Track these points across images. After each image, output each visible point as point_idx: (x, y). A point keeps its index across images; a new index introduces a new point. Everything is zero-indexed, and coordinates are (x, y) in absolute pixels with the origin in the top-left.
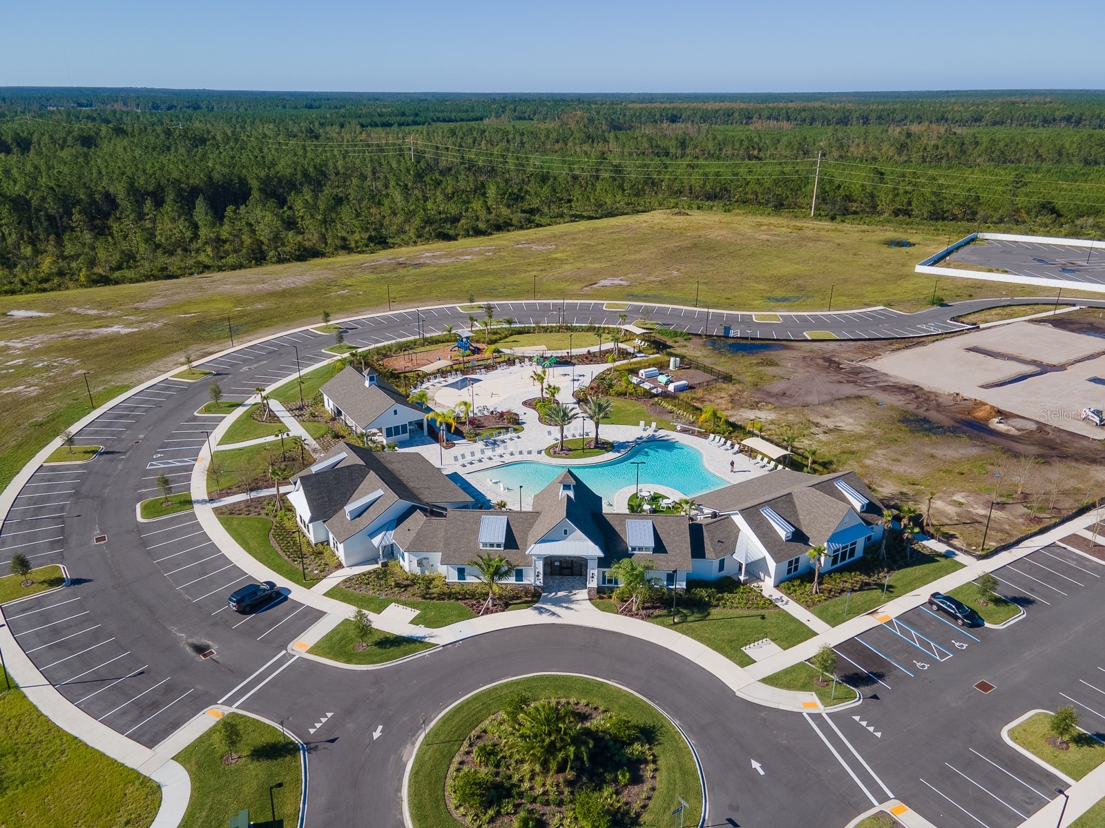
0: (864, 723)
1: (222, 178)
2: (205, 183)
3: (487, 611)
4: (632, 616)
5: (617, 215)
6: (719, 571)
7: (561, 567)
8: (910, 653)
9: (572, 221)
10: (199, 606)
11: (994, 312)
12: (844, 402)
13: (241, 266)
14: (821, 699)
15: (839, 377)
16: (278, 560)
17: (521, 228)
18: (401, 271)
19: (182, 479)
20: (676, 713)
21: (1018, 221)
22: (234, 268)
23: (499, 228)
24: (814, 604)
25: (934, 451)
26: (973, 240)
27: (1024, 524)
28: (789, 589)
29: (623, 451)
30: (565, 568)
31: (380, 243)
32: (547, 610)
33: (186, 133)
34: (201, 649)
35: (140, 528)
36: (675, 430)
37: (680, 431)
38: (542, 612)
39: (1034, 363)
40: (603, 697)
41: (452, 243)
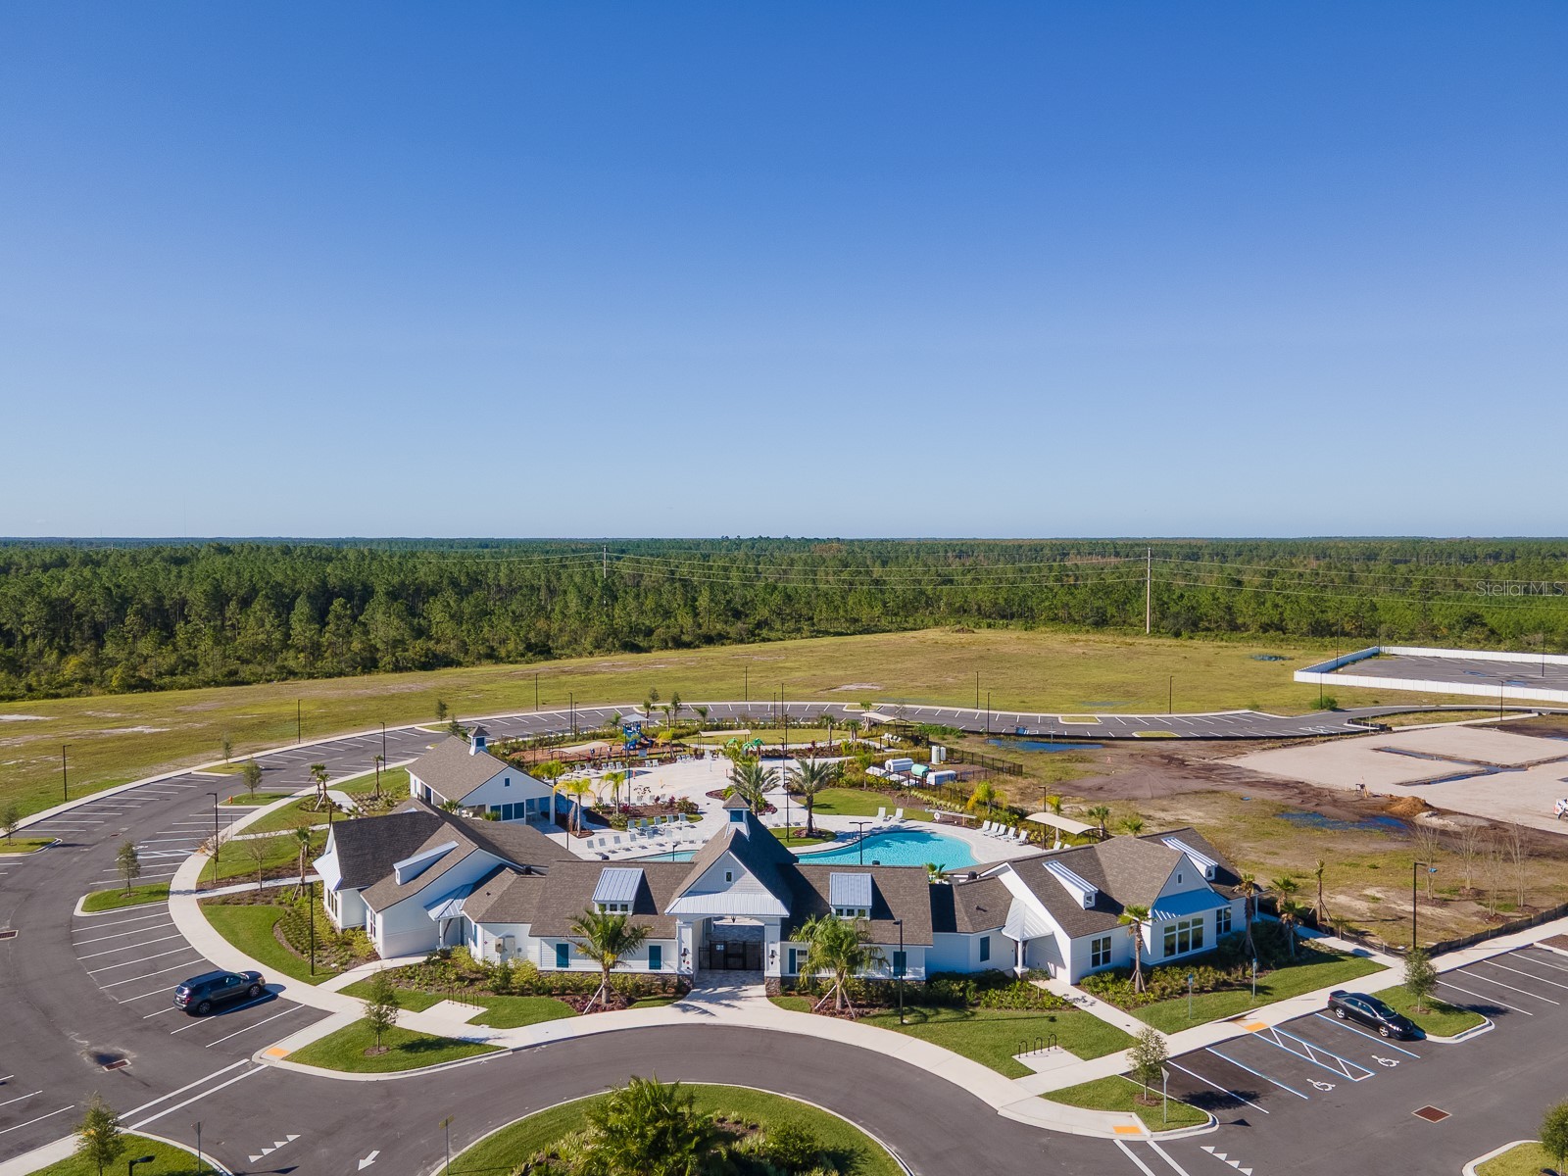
0: (1222, 1156)
1: (341, 584)
2: (316, 587)
3: (596, 1008)
4: (833, 1015)
5: (876, 632)
6: (982, 960)
7: (726, 954)
8: (1300, 1071)
9: (812, 637)
10: (126, 1008)
11: (1411, 716)
12: (1192, 797)
13: (341, 674)
14: (1145, 1122)
15: (1184, 773)
16: (277, 953)
17: (742, 641)
18: (563, 678)
19: (165, 870)
20: (891, 1137)
21: (1437, 637)
22: (330, 676)
23: (709, 640)
24: (1137, 1005)
25: (1330, 845)
26: (1376, 654)
27: (1479, 923)
28: (1096, 986)
29: (849, 841)
30: (731, 956)
31: (541, 653)
32: (695, 1008)
33: (310, 552)
34: (105, 1060)
35: (74, 922)
36: (933, 821)
37: (941, 822)
38: (688, 1010)
39: (1477, 763)
40: (770, 1114)
41: (644, 655)
